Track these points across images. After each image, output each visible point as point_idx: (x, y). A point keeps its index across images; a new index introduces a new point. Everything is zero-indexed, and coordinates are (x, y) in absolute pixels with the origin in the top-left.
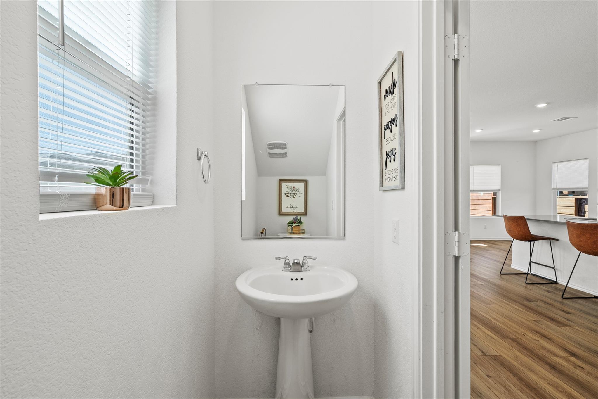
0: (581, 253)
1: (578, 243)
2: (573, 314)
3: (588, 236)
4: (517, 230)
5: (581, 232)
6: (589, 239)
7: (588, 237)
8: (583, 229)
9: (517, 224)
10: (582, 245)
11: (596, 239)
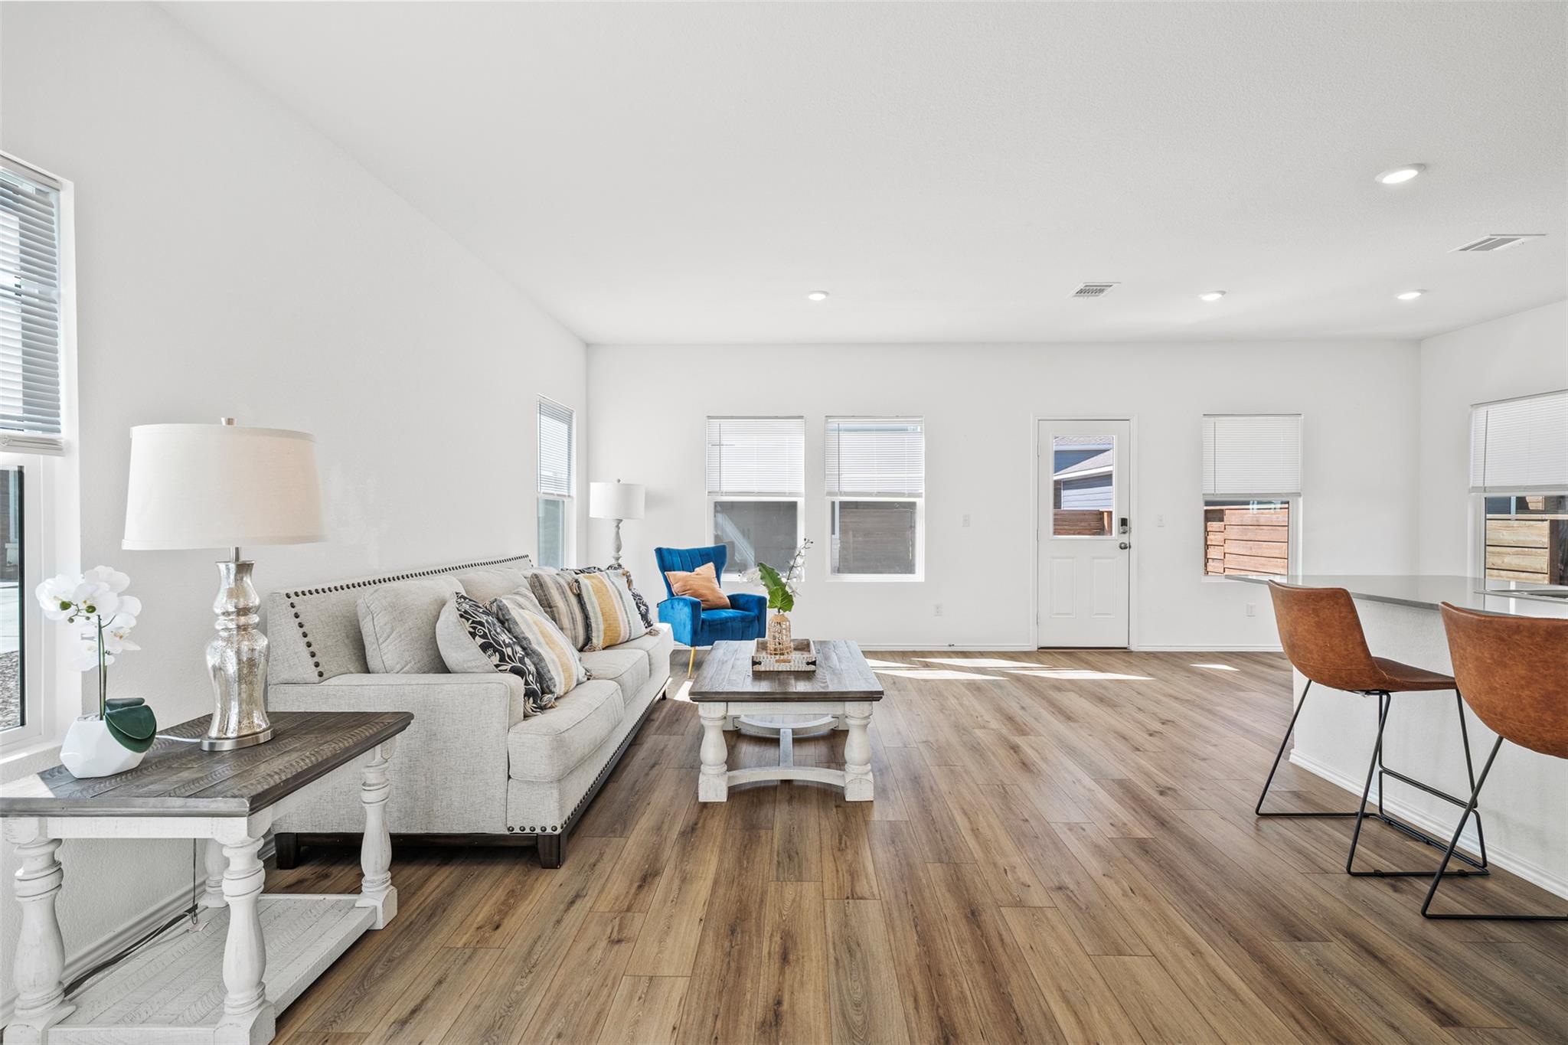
1: (1484, 698)
2: (1469, 1028)
3: (1522, 671)
4: (1317, 645)
5: (1492, 655)
6: (1523, 682)
7: (1522, 678)
8: (1503, 640)
9: (1317, 619)
10: (1499, 710)
11: (1551, 687)
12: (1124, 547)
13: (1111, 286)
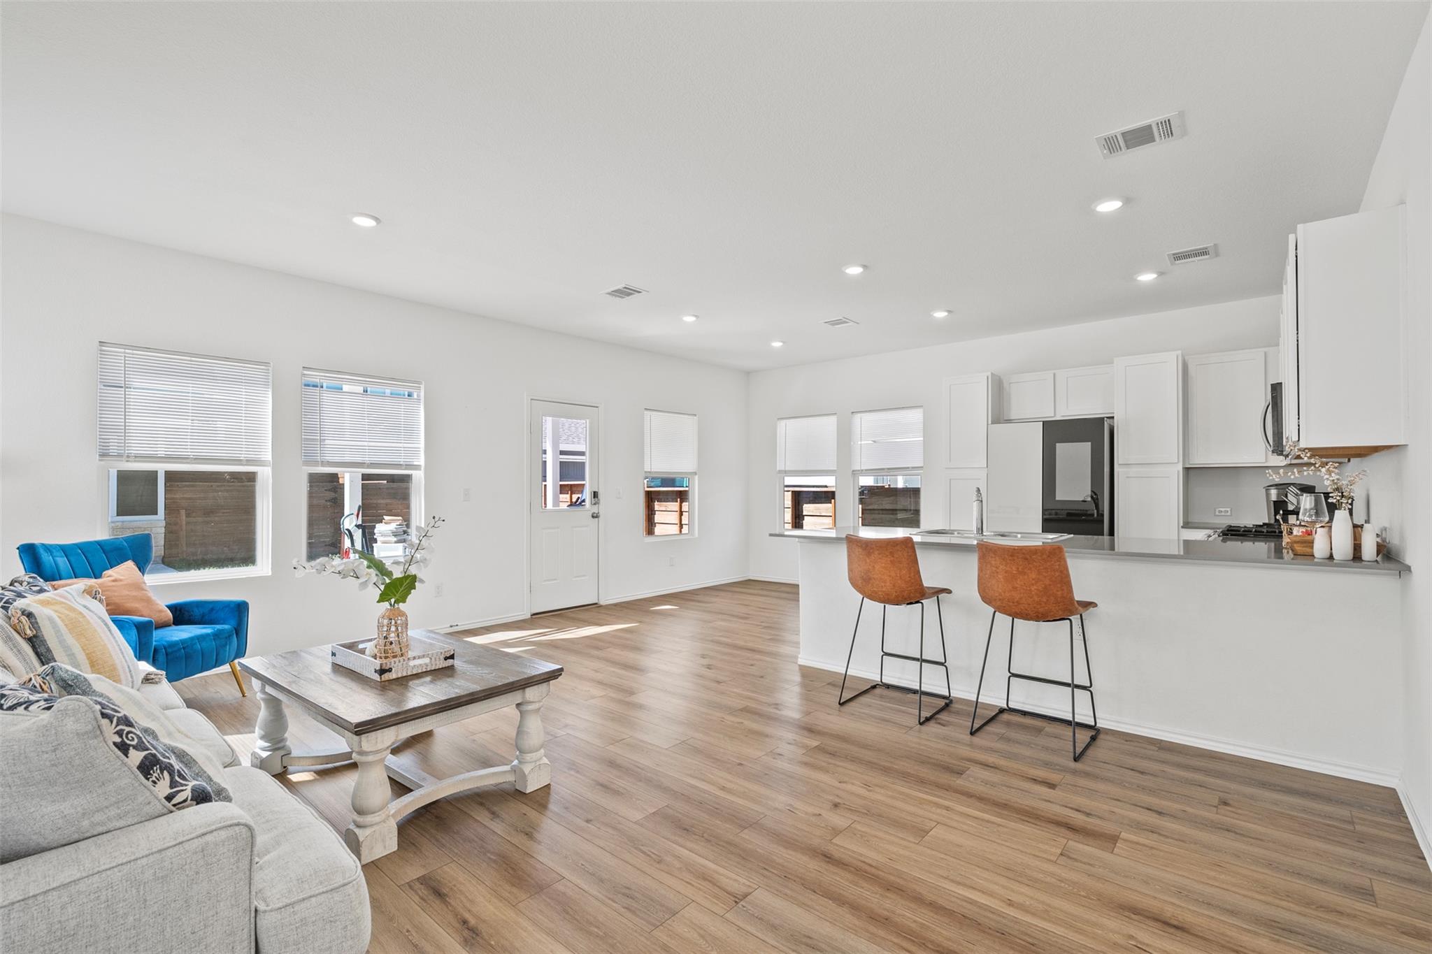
0: (1015, 619)
3: (1033, 575)
12: (595, 516)
13: (640, 292)
